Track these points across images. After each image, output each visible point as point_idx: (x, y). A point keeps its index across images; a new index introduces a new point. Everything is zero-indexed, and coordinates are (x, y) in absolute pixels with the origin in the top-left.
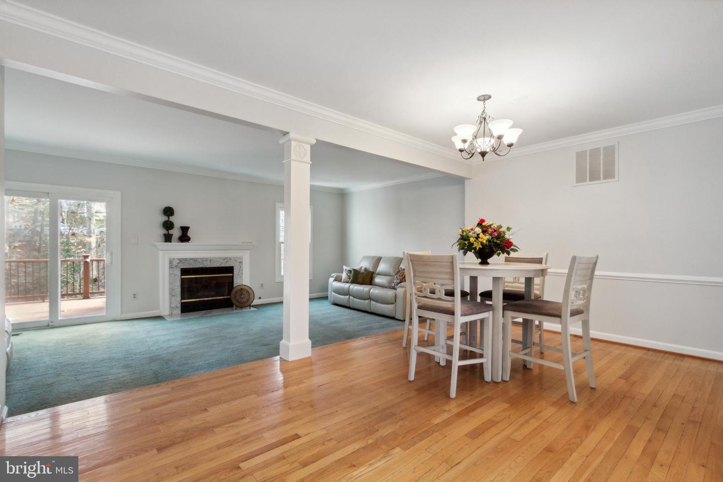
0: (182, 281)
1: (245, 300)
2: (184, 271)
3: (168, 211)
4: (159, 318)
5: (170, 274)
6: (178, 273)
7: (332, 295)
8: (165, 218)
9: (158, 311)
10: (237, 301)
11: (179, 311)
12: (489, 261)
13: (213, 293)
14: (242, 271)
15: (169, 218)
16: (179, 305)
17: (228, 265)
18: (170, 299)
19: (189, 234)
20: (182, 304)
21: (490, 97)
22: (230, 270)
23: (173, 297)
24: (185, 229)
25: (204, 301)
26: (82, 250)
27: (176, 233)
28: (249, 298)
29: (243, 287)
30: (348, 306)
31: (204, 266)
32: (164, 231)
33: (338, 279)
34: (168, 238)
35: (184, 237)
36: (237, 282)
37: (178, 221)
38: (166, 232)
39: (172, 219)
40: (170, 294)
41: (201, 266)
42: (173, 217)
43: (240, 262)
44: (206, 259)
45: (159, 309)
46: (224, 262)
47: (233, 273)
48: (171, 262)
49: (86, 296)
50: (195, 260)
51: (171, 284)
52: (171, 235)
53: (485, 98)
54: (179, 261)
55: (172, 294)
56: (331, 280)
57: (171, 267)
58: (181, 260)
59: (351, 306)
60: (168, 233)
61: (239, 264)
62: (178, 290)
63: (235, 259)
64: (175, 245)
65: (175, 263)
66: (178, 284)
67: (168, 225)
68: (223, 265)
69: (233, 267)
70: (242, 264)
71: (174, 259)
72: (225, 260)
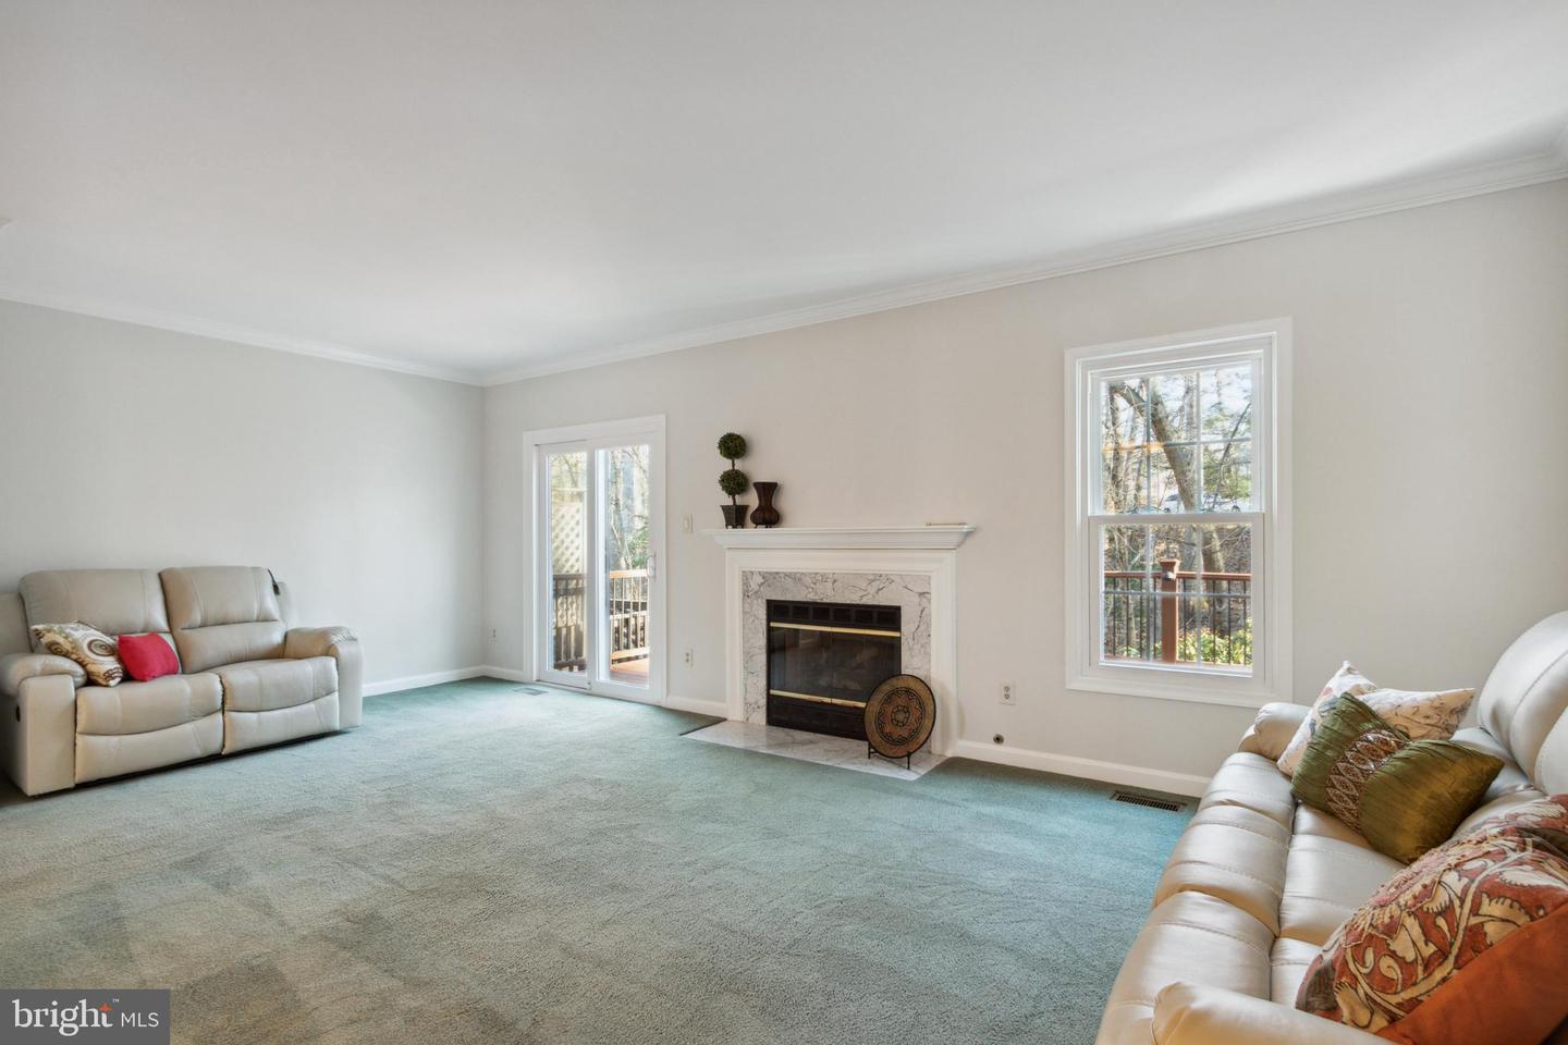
0: (771, 635)
2: (776, 610)
3: (733, 446)
5: (744, 613)
6: (762, 613)
8: (726, 465)
9: (724, 705)
11: (760, 717)
14: (928, 625)
15: (735, 463)
16: (763, 702)
17: (884, 599)
18: (746, 679)
19: (780, 503)
20: (769, 698)
22: (889, 616)
23: (751, 675)
24: (768, 490)
27: (752, 499)
31: (821, 599)
32: (725, 499)
34: (735, 517)
35: (769, 516)
36: (911, 659)
37: (755, 469)
38: (729, 501)
39: (744, 464)
40: (745, 668)
41: (811, 597)
42: (745, 459)
43: (921, 594)
44: (824, 578)
46: (872, 590)
47: (900, 630)
48: (746, 577)
50: (796, 578)
51: (745, 639)
52: (743, 509)
54: (761, 580)
55: (748, 671)
57: (746, 595)
58: (769, 578)
60: (736, 502)
61: (916, 598)
62: (761, 658)
63: (906, 582)
64: (753, 534)
65: (753, 585)
66: (761, 641)
67: (734, 482)
68: (868, 600)
69: (898, 609)
70: (929, 601)
71: (752, 573)
72: (875, 584)
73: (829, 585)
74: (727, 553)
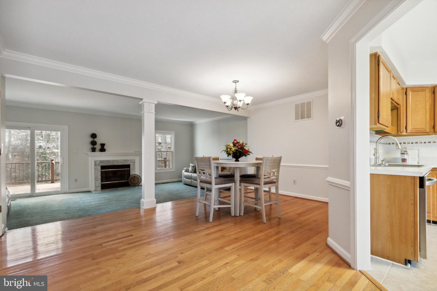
0: (102, 172)
1: (136, 182)
2: (103, 167)
3: (94, 136)
4: (89, 192)
5: (95, 169)
6: (100, 168)
7: (184, 179)
8: (92, 139)
9: (88, 188)
10: (132, 183)
11: (100, 188)
12: (239, 159)
13: (119, 179)
14: (135, 167)
15: (94, 139)
16: (100, 185)
17: (127, 164)
18: (95, 182)
19: (105, 147)
20: (102, 184)
21: (238, 81)
22: (128, 166)
24: (103, 145)
25: (114, 183)
26: (53, 157)
27: (98, 147)
28: (139, 181)
29: (135, 176)
30: (191, 185)
31: (113, 164)
32: (91, 146)
33: (187, 171)
34: (94, 150)
35: (103, 149)
36: (132, 173)
37: (99, 141)
38: (92, 147)
39: (95, 140)
40: (95, 180)
41: (112, 164)
42: (96, 138)
44: (115, 161)
47: (130, 168)
48: (95, 162)
49: (53, 182)
50: (108, 161)
51: (95, 174)
52: (96, 148)
53: (235, 82)
54: (100, 162)
55: (96, 180)
56: (184, 171)
57: (95, 165)
58: (101, 162)
59: (193, 185)
60: (94, 147)
61: (133, 163)
62: (100, 177)
63: (131, 161)
64: (97, 153)
65: (97, 163)
66: (99, 174)
67: (94, 143)
68: (124, 164)
69: (130, 165)
70: (135, 163)
71: (97, 161)
72: (126, 161)
73: (116, 162)
74: (90, 158)
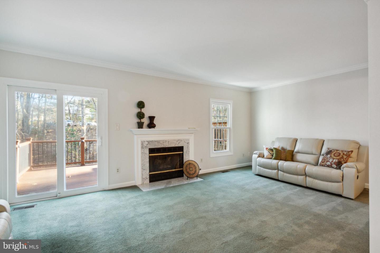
0: (150, 157)
1: (193, 172)
2: (151, 151)
3: (141, 105)
4: (134, 188)
5: (142, 153)
6: (147, 152)
8: (139, 110)
9: (134, 182)
10: (188, 172)
11: (148, 180)
13: (169, 166)
14: (189, 149)
15: (141, 110)
16: (148, 177)
17: (180, 145)
18: (142, 172)
19: (155, 122)
20: (150, 175)
22: (181, 149)
23: (144, 170)
24: (152, 118)
25: (164, 173)
27: (146, 121)
28: (196, 171)
29: (191, 162)
30: (277, 178)
31: (164, 146)
32: (137, 120)
33: (261, 156)
34: (140, 125)
35: (151, 125)
36: (186, 159)
37: (147, 112)
38: (139, 121)
39: (143, 110)
41: (162, 146)
42: (144, 108)
43: (188, 143)
44: (166, 141)
45: (134, 180)
46: (177, 143)
47: (183, 152)
48: (142, 143)
50: (158, 142)
51: (142, 160)
52: (143, 123)
54: (147, 143)
55: (143, 169)
56: (255, 156)
57: (142, 147)
58: (149, 142)
59: (280, 179)
60: (141, 121)
62: (147, 165)
63: (185, 141)
64: (145, 130)
65: (145, 145)
66: (147, 160)
67: (140, 116)
68: (177, 146)
69: (183, 147)
70: (189, 144)
71: (144, 141)
72: (178, 142)
73: (167, 143)
74: (135, 136)
